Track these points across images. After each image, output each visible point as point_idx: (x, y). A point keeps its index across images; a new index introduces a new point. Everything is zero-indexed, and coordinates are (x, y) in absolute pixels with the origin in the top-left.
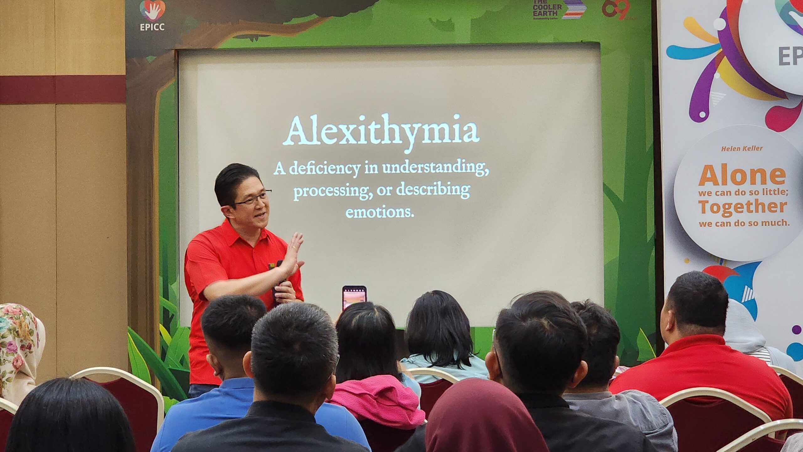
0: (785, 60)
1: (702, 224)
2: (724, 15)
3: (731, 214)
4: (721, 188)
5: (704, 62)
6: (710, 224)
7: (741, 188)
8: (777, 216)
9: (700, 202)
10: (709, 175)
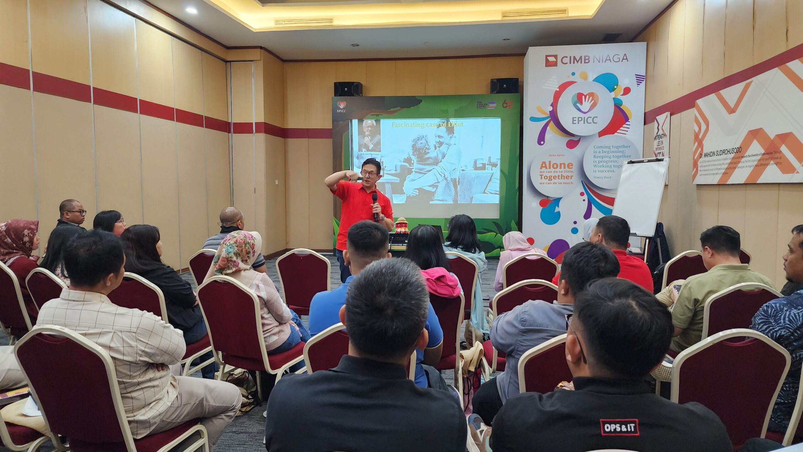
0: (575, 122)
1: (541, 183)
2: (552, 105)
3: (552, 179)
4: (548, 170)
5: (545, 122)
6: (544, 183)
7: (556, 170)
8: (569, 181)
9: (540, 175)
10: (544, 165)
